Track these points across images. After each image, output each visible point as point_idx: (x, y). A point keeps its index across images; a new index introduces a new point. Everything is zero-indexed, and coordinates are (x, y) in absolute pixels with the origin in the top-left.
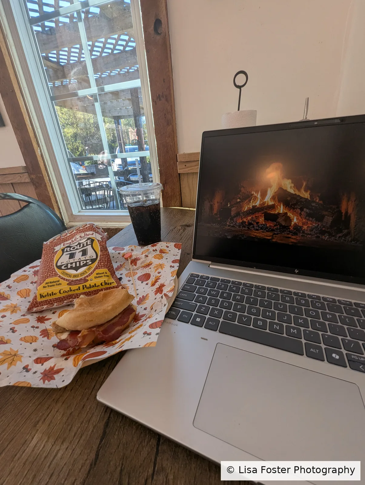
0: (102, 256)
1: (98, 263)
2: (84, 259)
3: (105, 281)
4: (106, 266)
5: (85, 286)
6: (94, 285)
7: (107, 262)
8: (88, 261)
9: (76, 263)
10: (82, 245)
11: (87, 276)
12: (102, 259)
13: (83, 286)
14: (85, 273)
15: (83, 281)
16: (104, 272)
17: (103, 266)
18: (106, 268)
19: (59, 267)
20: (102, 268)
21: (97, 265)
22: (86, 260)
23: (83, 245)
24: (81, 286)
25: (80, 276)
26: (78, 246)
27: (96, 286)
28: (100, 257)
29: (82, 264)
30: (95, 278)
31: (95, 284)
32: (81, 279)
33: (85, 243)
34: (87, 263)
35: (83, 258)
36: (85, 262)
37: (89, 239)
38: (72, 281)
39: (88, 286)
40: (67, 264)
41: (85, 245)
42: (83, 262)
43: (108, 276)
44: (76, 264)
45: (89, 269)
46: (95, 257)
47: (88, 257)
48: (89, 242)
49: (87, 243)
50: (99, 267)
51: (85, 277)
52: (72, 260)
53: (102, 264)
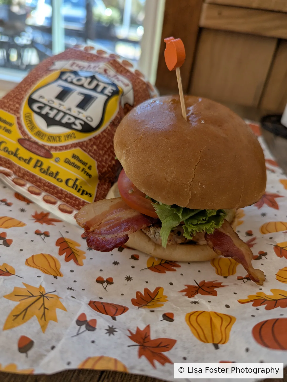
0: (107, 133)
1: (90, 140)
2: (76, 114)
3: (77, 180)
4: (99, 157)
5: (39, 164)
6: (55, 172)
7: (106, 152)
8: (77, 122)
9: (59, 111)
10: (95, 83)
11: (56, 148)
12: (102, 138)
13: (38, 161)
14: (58, 139)
15: (42, 152)
16: (87, 164)
17: (93, 153)
18: (97, 160)
19: (31, 101)
20: (88, 153)
21: (85, 143)
22: (76, 118)
23: (97, 86)
24: (35, 158)
25: (46, 138)
26: (89, 80)
27: (58, 177)
28: (102, 133)
29: (64, 121)
30: (67, 161)
31: (57, 173)
32: (43, 147)
33: (102, 86)
34: (74, 123)
35: (75, 111)
36: (73, 120)
37: (113, 84)
38: (29, 140)
39: (45, 167)
40: (45, 105)
41: (99, 89)
42: (69, 119)
43: (90, 176)
44: (56, 115)
45: (68, 136)
46: (94, 124)
47: (83, 115)
48: (109, 90)
49: (105, 88)
50: (86, 147)
51: (52, 147)
52: (56, 104)
53: (95, 147)
